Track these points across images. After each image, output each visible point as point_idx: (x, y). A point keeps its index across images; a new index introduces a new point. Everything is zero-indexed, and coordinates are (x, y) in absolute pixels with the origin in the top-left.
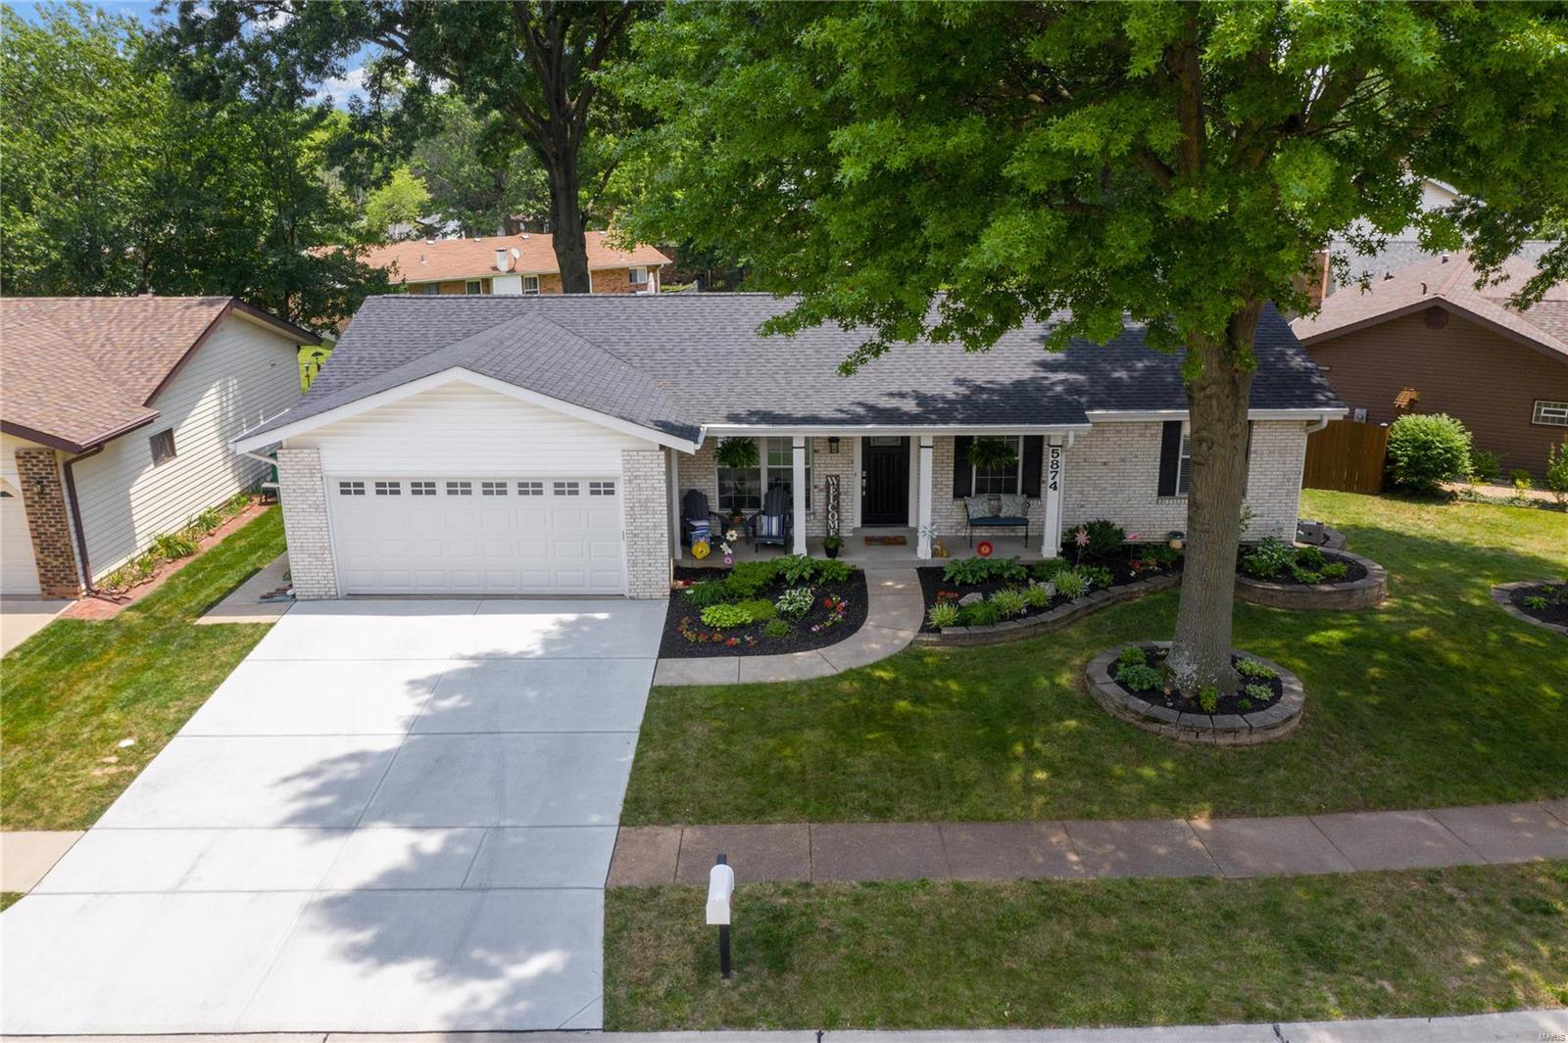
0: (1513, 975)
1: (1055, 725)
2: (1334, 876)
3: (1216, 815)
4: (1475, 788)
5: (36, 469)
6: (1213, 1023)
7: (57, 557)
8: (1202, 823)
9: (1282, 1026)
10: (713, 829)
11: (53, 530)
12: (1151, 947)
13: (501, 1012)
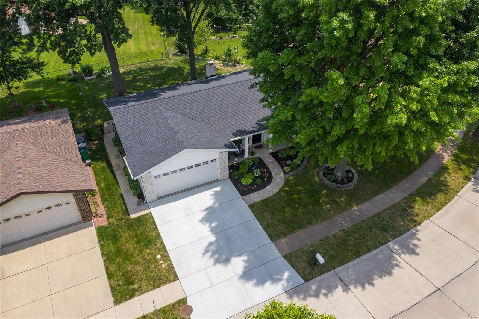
0: (408, 224)
1: (323, 192)
2: (378, 213)
3: (357, 205)
4: (387, 186)
5: (79, 197)
6: (379, 247)
7: (86, 213)
8: (356, 208)
9: (386, 244)
10: (288, 237)
11: (85, 208)
12: (365, 237)
13: (289, 285)
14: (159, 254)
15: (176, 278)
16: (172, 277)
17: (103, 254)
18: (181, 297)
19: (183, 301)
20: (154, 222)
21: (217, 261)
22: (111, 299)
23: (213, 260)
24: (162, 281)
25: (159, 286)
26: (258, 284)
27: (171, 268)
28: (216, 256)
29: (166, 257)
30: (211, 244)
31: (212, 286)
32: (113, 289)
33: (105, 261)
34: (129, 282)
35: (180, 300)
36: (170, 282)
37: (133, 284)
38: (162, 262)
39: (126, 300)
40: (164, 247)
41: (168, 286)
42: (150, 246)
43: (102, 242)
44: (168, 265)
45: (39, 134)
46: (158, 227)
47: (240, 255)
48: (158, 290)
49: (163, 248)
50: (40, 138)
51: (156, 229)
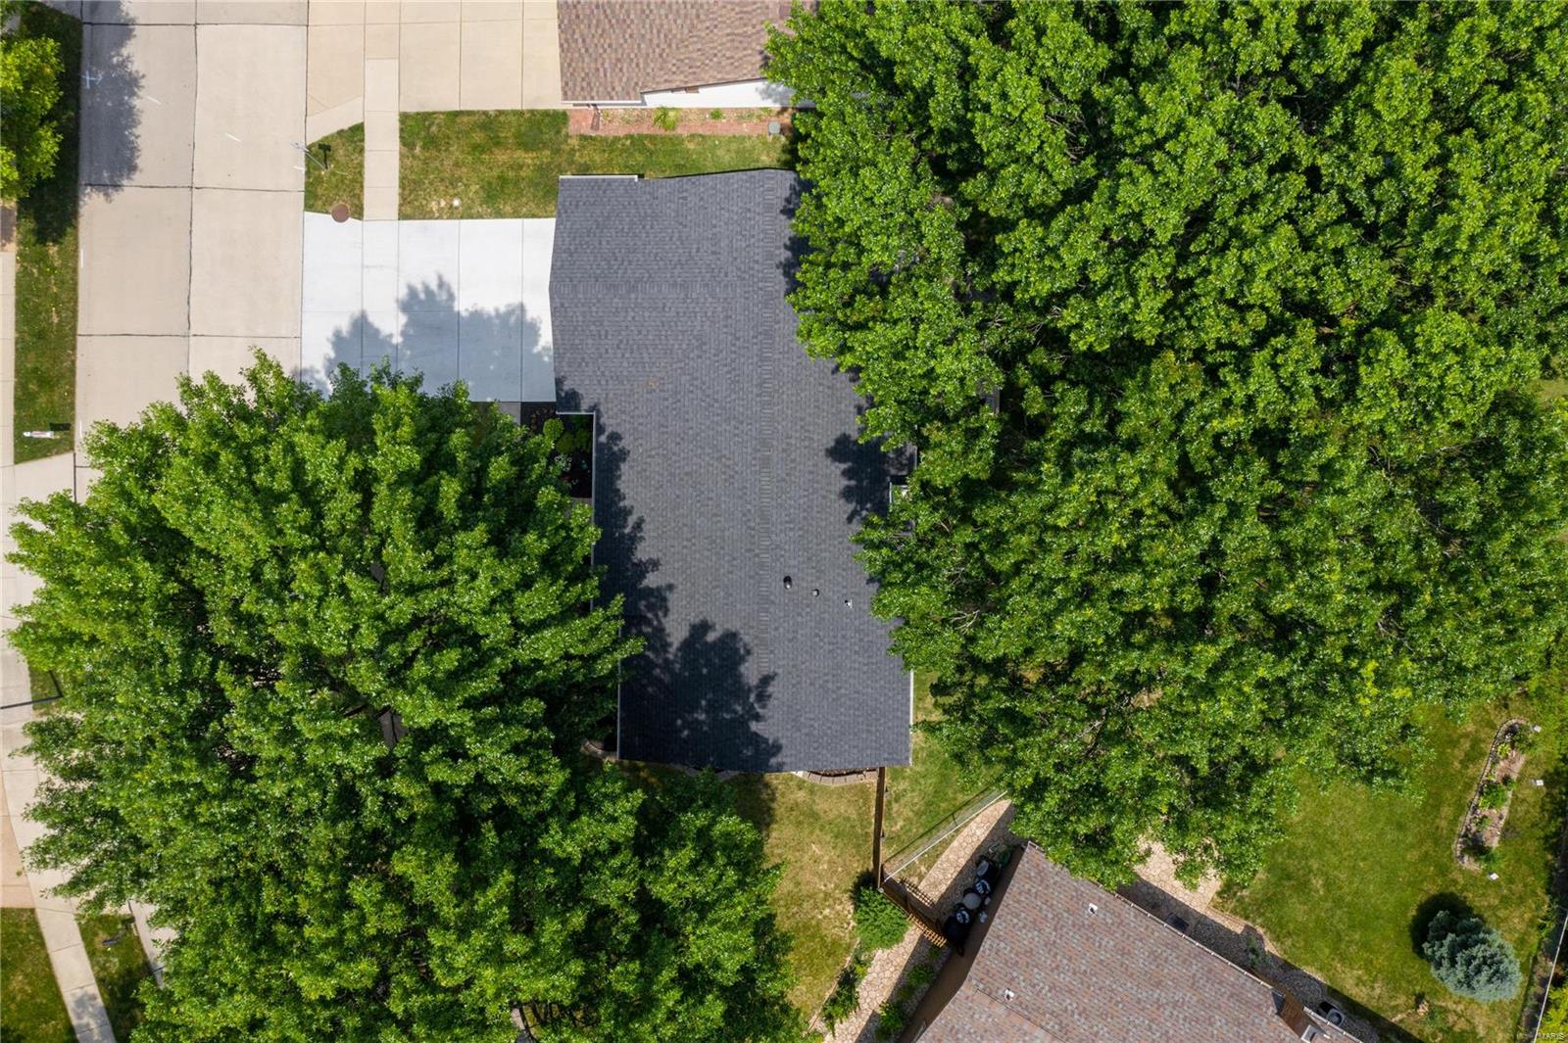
14: (462, 205)
15: (403, 216)
16: (408, 210)
17: (501, 113)
18: (366, 212)
19: (359, 213)
20: (534, 216)
21: (412, 292)
22: (412, 109)
23: (419, 287)
24: (407, 192)
25: (402, 186)
26: (338, 335)
27: (425, 214)
28: (422, 296)
29: (452, 213)
30: (451, 297)
31: (363, 266)
32: (426, 117)
33: (485, 113)
34: (431, 142)
35: (362, 209)
36: (401, 205)
37: (423, 148)
38: (443, 204)
39: (401, 130)
40: (471, 217)
41: (396, 200)
42: (482, 194)
43: (527, 115)
44: (432, 211)
45: (749, 9)
46: (519, 221)
47: (403, 334)
48: (396, 183)
49: (467, 214)
50: (737, 9)
51: (516, 214)
